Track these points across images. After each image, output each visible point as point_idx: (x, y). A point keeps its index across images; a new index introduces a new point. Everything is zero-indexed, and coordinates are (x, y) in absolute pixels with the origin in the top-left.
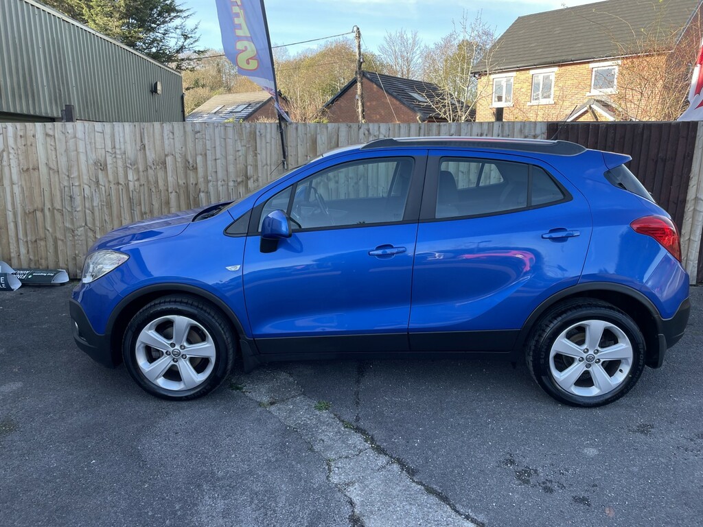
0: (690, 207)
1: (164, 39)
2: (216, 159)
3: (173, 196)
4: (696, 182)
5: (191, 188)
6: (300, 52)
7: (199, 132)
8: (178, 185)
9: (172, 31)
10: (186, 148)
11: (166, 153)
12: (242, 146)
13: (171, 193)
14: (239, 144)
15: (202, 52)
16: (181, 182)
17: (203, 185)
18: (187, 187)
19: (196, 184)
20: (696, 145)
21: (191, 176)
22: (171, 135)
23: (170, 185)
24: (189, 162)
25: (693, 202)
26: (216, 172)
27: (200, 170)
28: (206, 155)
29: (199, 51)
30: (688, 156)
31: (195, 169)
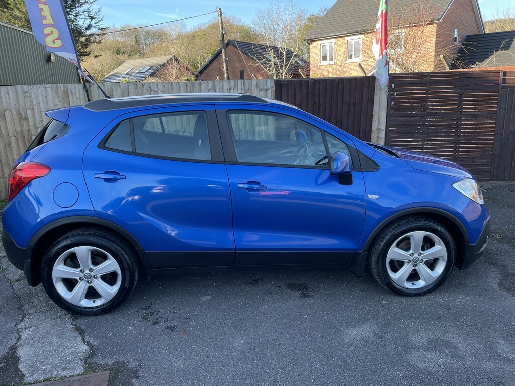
0: (375, 135)
1: (76, 20)
2: (41, 112)
3: (13, 140)
4: (377, 118)
5: (25, 133)
6: (195, 26)
7: (27, 92)
8: (16, 132)
9: (81, 13)
10: (19, 104)
11: (5, 108)
12: (59, 101)
13: (11, 137)
14: (57, 99)
15: (104, 29)
16: (18, 129)
17: (34, 130)
18: (22, 132)
19: (29, 130)
20: (375, 92)
21: (24, 124)
22: (7, 95)
23: (10, 131)
24: (21, 114)
25: (376, 131)
26: (42, 121)
27: (31, 120)
28: (33, 108)
29: (102, 28)
30: (370, 100)
31: (27, 119)
